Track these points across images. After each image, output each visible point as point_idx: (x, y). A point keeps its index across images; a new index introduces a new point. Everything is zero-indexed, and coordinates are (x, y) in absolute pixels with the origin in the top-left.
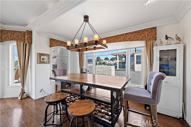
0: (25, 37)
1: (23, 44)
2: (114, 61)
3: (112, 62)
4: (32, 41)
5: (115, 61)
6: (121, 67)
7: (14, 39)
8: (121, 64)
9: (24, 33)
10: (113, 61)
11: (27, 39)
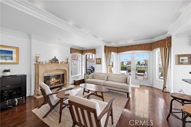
0: (165, 43)
1: (165, 49)
4: (171, 45)
7: (159, 47)
9: (165, 40)
11: (167, 44)
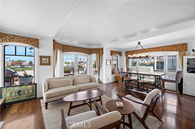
1: (99, 55)
2: (149, 60)
3: (147, 62)
5: (151, 61)
6: (159, 67)
7: (95, 53)
8: (160, 64)
10: (147, 60)
